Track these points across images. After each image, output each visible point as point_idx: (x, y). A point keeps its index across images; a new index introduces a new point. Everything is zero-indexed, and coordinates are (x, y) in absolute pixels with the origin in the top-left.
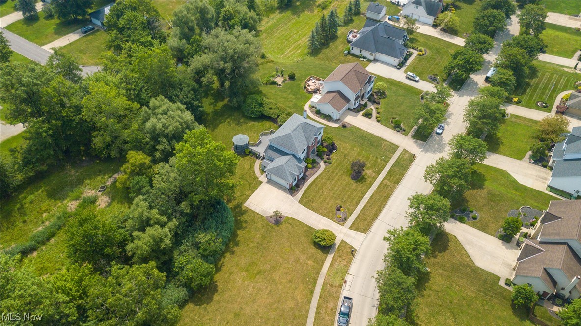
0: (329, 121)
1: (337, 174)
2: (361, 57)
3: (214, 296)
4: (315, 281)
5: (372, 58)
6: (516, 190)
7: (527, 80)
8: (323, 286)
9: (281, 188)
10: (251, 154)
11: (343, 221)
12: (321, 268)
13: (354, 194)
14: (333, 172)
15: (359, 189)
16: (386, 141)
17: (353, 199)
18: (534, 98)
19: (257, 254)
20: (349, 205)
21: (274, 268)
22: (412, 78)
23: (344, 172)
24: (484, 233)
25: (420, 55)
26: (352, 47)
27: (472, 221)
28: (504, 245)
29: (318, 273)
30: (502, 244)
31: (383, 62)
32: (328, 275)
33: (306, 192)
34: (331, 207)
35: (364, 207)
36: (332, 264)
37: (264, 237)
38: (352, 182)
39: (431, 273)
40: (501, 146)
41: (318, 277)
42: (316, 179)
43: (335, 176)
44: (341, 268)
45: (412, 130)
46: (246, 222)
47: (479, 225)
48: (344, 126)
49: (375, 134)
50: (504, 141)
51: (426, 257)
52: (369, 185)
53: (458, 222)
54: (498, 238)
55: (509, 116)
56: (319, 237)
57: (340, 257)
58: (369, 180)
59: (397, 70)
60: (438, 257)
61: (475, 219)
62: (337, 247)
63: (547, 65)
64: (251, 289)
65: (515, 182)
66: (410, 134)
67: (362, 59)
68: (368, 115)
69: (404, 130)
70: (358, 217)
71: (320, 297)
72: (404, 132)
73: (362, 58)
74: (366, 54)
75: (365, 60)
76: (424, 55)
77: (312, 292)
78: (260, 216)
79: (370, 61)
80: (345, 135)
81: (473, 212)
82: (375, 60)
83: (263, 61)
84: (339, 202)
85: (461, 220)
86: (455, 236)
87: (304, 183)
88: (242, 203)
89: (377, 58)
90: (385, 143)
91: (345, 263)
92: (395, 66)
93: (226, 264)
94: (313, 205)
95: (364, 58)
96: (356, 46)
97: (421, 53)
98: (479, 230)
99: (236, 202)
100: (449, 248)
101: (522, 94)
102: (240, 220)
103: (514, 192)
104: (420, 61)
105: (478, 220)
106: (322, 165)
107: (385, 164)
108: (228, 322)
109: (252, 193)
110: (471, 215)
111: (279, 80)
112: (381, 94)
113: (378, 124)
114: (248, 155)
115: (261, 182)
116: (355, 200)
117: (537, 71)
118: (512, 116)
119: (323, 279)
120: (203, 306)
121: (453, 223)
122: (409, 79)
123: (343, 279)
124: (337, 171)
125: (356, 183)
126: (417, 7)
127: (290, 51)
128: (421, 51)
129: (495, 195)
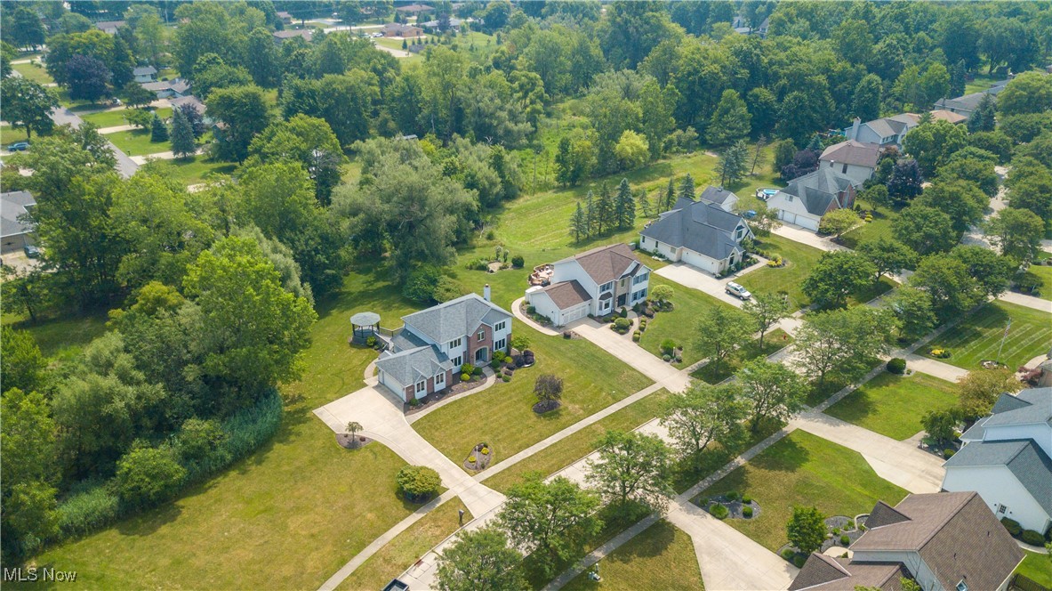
0: (544, 326)
1: (511, 398)
2: (655, 254)
3: (163, 527)
4: (361, 546)
5: (673, 257)
6: (864, 486)
7: (979, 329)
8: (370, 558)
9: (394, 398)
10: (376, 347)
11: (476, 468)
12: (386, 531)
13: (525, 432)
14: (504, 394)
15: (537, 427)
16: (634, 370)
17: (517, 440)
18: (979, 355)
19: (284, 483)
20: (504, 448)
21: (298, 510)
22: (735, 292)
23: (525, 398)
24: (755, 544)
25: (771, 266)
26: (644, 238)
27: (740, 518)
28: (788, 571)
29: (375, 536)
30: (784, 569)
31: (693, 267)
32: (392, 544)
33: (434, 413)
34: (468, 443)
35: (532, 456)
36: (410, 528)
37: (313, 462)
38: (532, 415)
39: (601, 586)
40: (870, 415)
41: (370, 542)
42: (467, 397)
43: (504, 401)
44: (425, 538)
45: (696, 364)
46: (298, 434)
47: (752, 527)
48: (567, 336)
49: (620, 357)
50: (880, 408)
51: (608, 559)
52: (560, 426)
53: (709, 516)
54: (781, 556)
55: (912, 374)
56: (405, 475)
57: (435, 520)
58: (563, 420)
59: (716, 281)
60: (633, 563)
61: (748, 515)
62: (438, 505)
63: (1035, 313)
64: (234, 531)
65: (870, 472)
66: (689, 368)
67: (656, 258)
68: (622, 329)
69: (679, 361)
70: (508, 469)
71: (353, 574)
72: (676, 363)
73: (657, 255)
74: (665, 249)
75: (660, 259)
76: (778, 266)
77: (343, 562)
78: (329, 431)
79: (670, 262)
80: (562, 348)
81: (749, 502)
82: (680, 262)
83: (486, 242)
84: (486, 439)
85: (718, 515)
86: (689, 536)
87: (438, 400)
88: (311, 408)
89: (684, 259)
90: (630, 372)
91: (438, 533)
92: (714, 274)
93: (221, 485)
94: (437, 434)
95: (661, 256)
96: (648, 234)
97: (774, 263)
98: (748, 536)
99: (304, 405)
100: (664, 553)
101: (957, 346)
102: (290, 430)
103: (859, 489)
104: (766, 274)
105: (753, 519)
106: (491, 380)
107: (611, 401)
108: (154, 570)
109: (337, 398)
110: (742, 508)
111: (494, 267)
112: (663, 305)
113: (635, 344)
114: (371, 347)
115: (365, 385)
116: (520, 442)
117: (1008, 319)
118: (918, 374)
119: (379, 547)
120: (131, 537)
121: (698, 514)
122: (731, 294)
123: (416, 557)
124: (513, 394)
125: (538, 417)
126: (791, 199)
127: (543, 239)
128: (775, 260)
129: (812, 485)
